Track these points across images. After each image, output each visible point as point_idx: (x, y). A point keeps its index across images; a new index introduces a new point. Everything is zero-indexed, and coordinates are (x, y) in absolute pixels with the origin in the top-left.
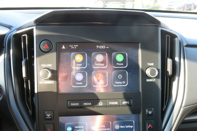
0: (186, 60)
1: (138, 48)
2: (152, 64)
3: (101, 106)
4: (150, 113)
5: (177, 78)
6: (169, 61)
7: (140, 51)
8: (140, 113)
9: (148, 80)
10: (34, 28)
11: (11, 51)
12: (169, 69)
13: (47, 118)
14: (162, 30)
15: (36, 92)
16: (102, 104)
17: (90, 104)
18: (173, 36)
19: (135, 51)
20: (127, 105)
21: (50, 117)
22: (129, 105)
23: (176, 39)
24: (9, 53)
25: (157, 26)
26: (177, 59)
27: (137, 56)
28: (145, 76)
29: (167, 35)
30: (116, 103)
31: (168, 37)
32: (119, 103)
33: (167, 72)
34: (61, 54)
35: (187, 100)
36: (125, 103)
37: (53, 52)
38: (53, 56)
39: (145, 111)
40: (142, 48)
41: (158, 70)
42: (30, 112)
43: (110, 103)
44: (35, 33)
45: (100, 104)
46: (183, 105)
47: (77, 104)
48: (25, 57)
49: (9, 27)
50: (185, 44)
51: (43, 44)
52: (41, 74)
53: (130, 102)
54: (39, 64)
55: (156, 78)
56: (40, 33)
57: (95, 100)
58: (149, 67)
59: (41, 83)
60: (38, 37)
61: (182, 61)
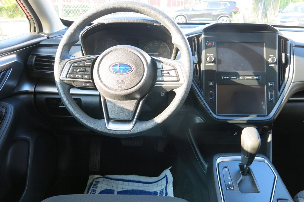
0: (294, 56)
1: (263, 47)
2: (273, 56)
3: (241, 79)
4: (271, 85)
5: (288, 66)
6: (283, 55)
7: (265, 49)
8: (265, 85)
9: (270, 65)
10: (203, 33)
12: (283, 60)
13: (210, 84)
14: (278, 36)
15: (203, 69)
18: (286, 40)
19: (261, 48)
20: (256, 79)
23: (288, 42)
25: (275, 33)
26: (288, 55)
27: (263, 52)
28: (268, 63)
29: (282, 39)
30: (251, 78)
31: (282, 40)
32: (252, 78)
33: (282, 61)
34: (218, 49)
35: (295, 79)
36: (255, 78)
37: (214, 47)
38: (214, 49)
39: (269, 84)
40: (266, 47)
43: (247, 78)
44: (202, 36)
45: (241, 78)
46: (292, 82)
47: (227, 77)
50: (294, 45)
51: (208, 43)
52: (208, 59)
53: (259, 78)
54: (206, 54)
55: (275, 63)
56: (207, 36)
57: (237, 75)
58: (271, 57)
59: (207, 64)
60: (205, 38)
61: (292, 56)
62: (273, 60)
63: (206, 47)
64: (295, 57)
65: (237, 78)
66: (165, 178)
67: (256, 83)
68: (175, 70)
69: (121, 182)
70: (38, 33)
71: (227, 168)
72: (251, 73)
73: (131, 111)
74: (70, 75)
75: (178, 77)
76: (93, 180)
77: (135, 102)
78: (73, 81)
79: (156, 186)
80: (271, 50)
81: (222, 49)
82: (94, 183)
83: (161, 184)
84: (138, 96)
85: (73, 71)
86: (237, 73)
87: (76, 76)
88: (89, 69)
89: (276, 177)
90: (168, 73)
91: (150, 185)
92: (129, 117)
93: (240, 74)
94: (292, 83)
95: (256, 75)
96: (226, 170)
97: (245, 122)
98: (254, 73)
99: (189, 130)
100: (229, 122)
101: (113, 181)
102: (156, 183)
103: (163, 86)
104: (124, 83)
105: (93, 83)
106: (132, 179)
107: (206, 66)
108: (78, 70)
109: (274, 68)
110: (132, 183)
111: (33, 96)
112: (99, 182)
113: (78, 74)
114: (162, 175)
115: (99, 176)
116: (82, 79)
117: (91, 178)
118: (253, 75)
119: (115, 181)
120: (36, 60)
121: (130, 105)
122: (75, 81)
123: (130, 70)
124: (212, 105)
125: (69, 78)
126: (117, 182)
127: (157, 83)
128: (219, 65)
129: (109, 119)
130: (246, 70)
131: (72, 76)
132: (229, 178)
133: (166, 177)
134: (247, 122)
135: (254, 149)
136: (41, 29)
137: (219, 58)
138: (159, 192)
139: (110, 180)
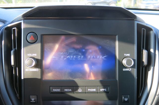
3: (80, 92)
4: (126, 100)
6: (145, 52)
7: (117, 43)
8: (117, 100)
9: (124, 70)
10: (22, 22)
11: (3, 42)
12: (145, 59)
13: (32, 101)
14: (138, 24)
15: (22, 78)
16: (81, 90)
17: (71, 90)
18: (149, 29)
19: (112, 43)
20: (104, 92)
21: (34, 101)
22: (106, 92)
23: (152, 32)
25: (133, 20)
26: (152, 50)
27: (115, 48)
29: (143, 29)
30: (94, 90)
31: (144, 30)
32: (97, 89)
33: (143, 62)
36: (102, 90)
37: (38, 43)
38: (38, 46)
39: (122, 98)
41: (134, 60)
42: (18, 95)
43: (89, 90)
44: (23, 26)
45: (80, 90)
47: (58, 90)
51: (29, 37)
53: (107, 89)
54: (26, 53)
55: (132, 67)
56: (27, 26)
57: (75, 87)
59: (27, 70)
60: (25, 29)
62: (129, 62)
65: (73, 91)
80: (126, 46)
86: (74, 82)
93: (78, 85)
94: (156, 97)
95: (103, 85)
107: (26, 72)
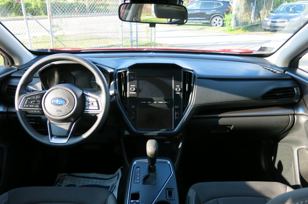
0: (196, 85)
2: (179, 86)
3: (155, 104)
4: (177, 107)
5: (191, 93)
6: (187, 85)
7: (173, 81)
9: (176, 93)
10: (128, 70)
11: (117, 80)
12: (187, 89)
14: (183, 71)
15: (128, 96)
19: (171, 80)
20: (166, 103)
23: (192, 75)
24: (116, 80)
25: (181, 69)
26: (192, 85)
27: (172, 83)
28: (175, 92)
29: (187, 73)
30: (162, 102)
32: (163, 102)
34: (139, 81)
35: (194, 103)
37: (136, 80)
38: (136, 81)
39: (175, 106)
40: (174, 80)
41: (181, 88)
43: (159, 102)
44: (128, 72)
45: (155, 102)
47: (145, 102)
48: (123, 82)
49: (114, 69)
50: (197, 77)
51: (131, 77)
52: (131, 89)
53: (168, 102)
54: (130, 85)
55: (180, 92)
56: (130, 72)
57: (152, 101)
58: (177, 87)
59: (130, 93)
60: (129, 74)
61: (194, 86)
62: (178, 89)
63: (130, 80)
64: (197, 87)
65: (152, 103)
66: (117, 176)
67: (166, 106)
68: (97, 101)
69: (83, 179)
70: (11, 66)
71: (139, 167)
72: (162, 98)
73: (66, 130)
74: (25, 106)
75: (98, 106)
76: (61, 178)
77: (70, 123)
78: (28, 110)
79: (110, 181)
80: (177, 82)
81: (141, 82)
82: (61, 179)
83: (114, 180)
84: (73, 120)
85: (28, 103)
86: (152, 99)
87: (30, 106)
88: (39, 101)
89: (172, 173)
90: (92, 104)
91: (106, 181)
92: (65, 134)
93: (154, 100)
94: (192, 106)
95: (166, 100)
96: (139, 169)
97: (156, 134)
98: (164, 99)
99: (122, 140)
100: (144, 134)
101: (76, 178)
102: (111, 179)
103: (89, 112)
104: (61, 112)
105: (42, 110)
106: (92, 177)
107: (130, 94)
108: (31, 102)
109: (180, 95)
110: (92, 179)
111: (6, 115)
112: (65, 178)
113: (31, 105)
114: (116, 173)
115: (66, 174)
116: (34, 108)
117: (59, 176)
118: (164, 100)
119: (78, 178)
120: (7, 88)
121: (65, 126)
122: (29, 110)
123: (65, 103)
124: (134, 122)
125: (25, 107)
126: (80, 179)
127: (86, 110)
128: (140, 94)
129: (52, 136)
130: (159, 97)
131: (27, 106)
132: (138, 175)
133: (118, 174)
134: (158, 135)
135: (152, 155)
136: (13, 63)
137: (140, 88)
138: (111, 186)
139: (74, 177)
